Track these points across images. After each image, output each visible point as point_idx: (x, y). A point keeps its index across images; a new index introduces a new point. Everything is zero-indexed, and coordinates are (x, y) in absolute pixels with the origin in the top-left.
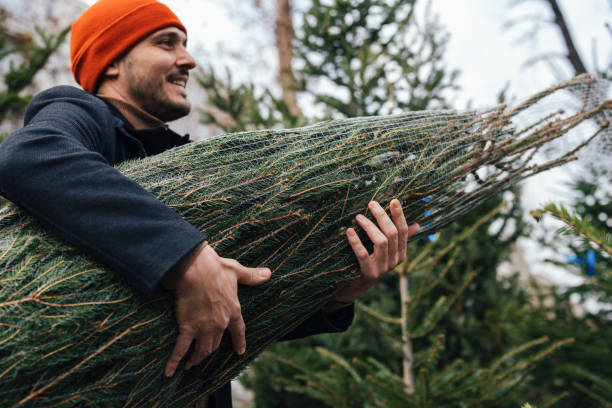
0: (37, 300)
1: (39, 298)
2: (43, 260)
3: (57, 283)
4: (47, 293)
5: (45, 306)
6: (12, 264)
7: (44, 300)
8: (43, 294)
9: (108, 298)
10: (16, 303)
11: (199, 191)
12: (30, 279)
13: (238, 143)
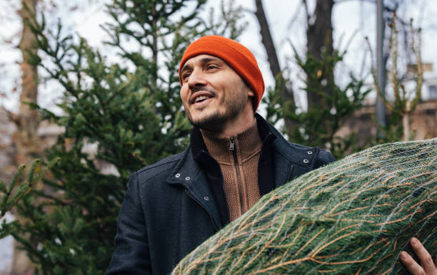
0: (313, 260)
1: (314, 258)
2: (310, 229)
3: (324, 247)
4: (319, 255)
5: (318, 264)
6: (289, 232)
7: (318, 260)
8: (316, 255)
9: (358, 258)
10: (298, 261)
11: (392, 179)
12: (304, 243)
13: (401, 150)
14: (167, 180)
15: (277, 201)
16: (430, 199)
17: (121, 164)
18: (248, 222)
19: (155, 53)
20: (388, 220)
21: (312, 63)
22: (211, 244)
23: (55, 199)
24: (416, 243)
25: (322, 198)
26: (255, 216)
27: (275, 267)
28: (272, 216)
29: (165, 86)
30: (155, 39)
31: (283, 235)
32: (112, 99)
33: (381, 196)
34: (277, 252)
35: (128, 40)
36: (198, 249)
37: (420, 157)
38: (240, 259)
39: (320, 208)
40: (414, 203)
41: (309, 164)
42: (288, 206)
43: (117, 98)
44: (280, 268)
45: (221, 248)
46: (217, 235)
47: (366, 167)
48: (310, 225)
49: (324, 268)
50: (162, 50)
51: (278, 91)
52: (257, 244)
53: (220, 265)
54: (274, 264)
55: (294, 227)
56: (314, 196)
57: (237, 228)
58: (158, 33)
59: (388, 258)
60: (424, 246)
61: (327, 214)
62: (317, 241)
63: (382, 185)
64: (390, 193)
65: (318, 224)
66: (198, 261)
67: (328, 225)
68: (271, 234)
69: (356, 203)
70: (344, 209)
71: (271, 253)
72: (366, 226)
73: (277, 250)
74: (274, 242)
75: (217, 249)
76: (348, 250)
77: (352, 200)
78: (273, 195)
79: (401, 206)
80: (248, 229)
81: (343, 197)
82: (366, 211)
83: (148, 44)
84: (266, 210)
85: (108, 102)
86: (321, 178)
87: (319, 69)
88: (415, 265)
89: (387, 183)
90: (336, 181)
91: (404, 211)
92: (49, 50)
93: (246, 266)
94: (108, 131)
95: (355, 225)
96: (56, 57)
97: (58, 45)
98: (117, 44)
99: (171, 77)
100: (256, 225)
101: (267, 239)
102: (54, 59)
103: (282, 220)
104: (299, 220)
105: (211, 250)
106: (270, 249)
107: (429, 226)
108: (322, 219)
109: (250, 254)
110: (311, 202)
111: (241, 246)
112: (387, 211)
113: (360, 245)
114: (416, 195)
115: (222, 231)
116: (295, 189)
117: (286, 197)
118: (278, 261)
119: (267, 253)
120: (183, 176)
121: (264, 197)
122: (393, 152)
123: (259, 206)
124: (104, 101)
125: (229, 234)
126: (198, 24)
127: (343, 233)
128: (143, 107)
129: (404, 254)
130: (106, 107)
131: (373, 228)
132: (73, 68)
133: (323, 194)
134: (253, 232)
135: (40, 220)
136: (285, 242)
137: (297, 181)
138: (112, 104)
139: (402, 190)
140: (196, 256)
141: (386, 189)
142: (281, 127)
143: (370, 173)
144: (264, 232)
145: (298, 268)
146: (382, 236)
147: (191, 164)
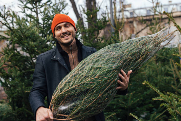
1: (97, 77)
2: (95, 70)
3: (99, 74)
4: (99, 76)
9: (109, 76)
10: (93, 78)
11: (115, 54)
12: (94, 74)
13: (115, 46)
14: (51, 58)
15: (84, 63)
16: (125, 59)
17: (30, 53)
18: (78, 70)
19: (37, 14)
20: (115, 66)
21: (89, 13)
22: (68, 77)
23: (8, 65)
24: (122, 71)
25: (97, 61)
26: (79, 68)
27: (87, 81)
28: (84, 67)
29: (42, 26)
30: (37, 9)
31: (88, 72)
32: (25, 32)
33: (112, 59)
34: (87, 77)
35: (28, 10)
36: (64, 78)
37: (120, 48)
38: (78, 79)
39: (97, 64)
40: (121, 60)
41: (91, 52)
42: (88, 64)
43: (27, 31)
44: (89, 81)
45: (72, 77)
46: (69, 74)
47: (107, 52)
48: (95, 68)
49: (100, 79)
50: (39, 13)
51: (79, 25)
52: (81, 75)
53: (72, 82)
54: (87, 80)
55: (91, 70)
56: (95, 61)
57: (75, 72)
58: (38, 7)
59: (116, 76)
60: (124, 71)
61: (99, 65)
62: (97, 73)
63: (112, 56)
64: (115, 58)
65: (97, 68)
66: (66, 81)
67: (100, 68)
68: (85, 72)
69: (106, 62)
70: (103, 64)
71: (86, 77)
72: (110, 67)
73: (87, 76)
74: (86, 74)
75: (70, 78)
76: (106, 74)
77: (105, 61)
78: (83, 62)
79: (118, 61)
80: (78, 71)
81: (102, 60)
82: (109, 64)
83: (35, 11)
84: (82, 66)
85: (24, 33)
86: (96, 56)
87: (91, 14)
88: (122, 77)
89: (113, 55)
90: (100, 56)
91: (118, 63)
92: (2, 16)
93: (79, 81)
94: (25, 43)
95: (107, 67)
96: (4, 18)
97: (5, 14)
98: (24, 12)
99: (44, 23)
100: (80, 70)
101: (84, 74)
102: (4, 19)
103: (87, 68)
104: (92, 68)
105: (69, 78)
106: (85, 76)
107: (125, 66)
108: (98, 67)
109: (80, 78)
110: (94, 62)
111: (77, 76)
112: (114, 63)
113: (109, 73)
114: (121, 58)
115: (71, 73)
116: (89, 59)
117: (87, 62)
118: (88, 79)
119: (85, 77)
120: (57, 57)
121: (81, 62)
122: (113, 47)
123: (80, 65)
124: (23, 33)
125: (73, 73)
126: (51, 3)
127: (104, 70)
128: (36, 34)
129: (120, 74)
130: (24, 34)
131: (111, 68)
132: (11, 22)
133: (97, 60)
134: (80, 72)
135: (4, 72)
136: (89, 74)
137: (89, 57)
138: (25, 34)
139: (117, 57)
140: (65, 80)
141: (113, 57)
142: (81, 36)
143: (108, 53)
144: (82, 72)
145: (93, 80)
146: (114, 70)
147: (58, 53)
